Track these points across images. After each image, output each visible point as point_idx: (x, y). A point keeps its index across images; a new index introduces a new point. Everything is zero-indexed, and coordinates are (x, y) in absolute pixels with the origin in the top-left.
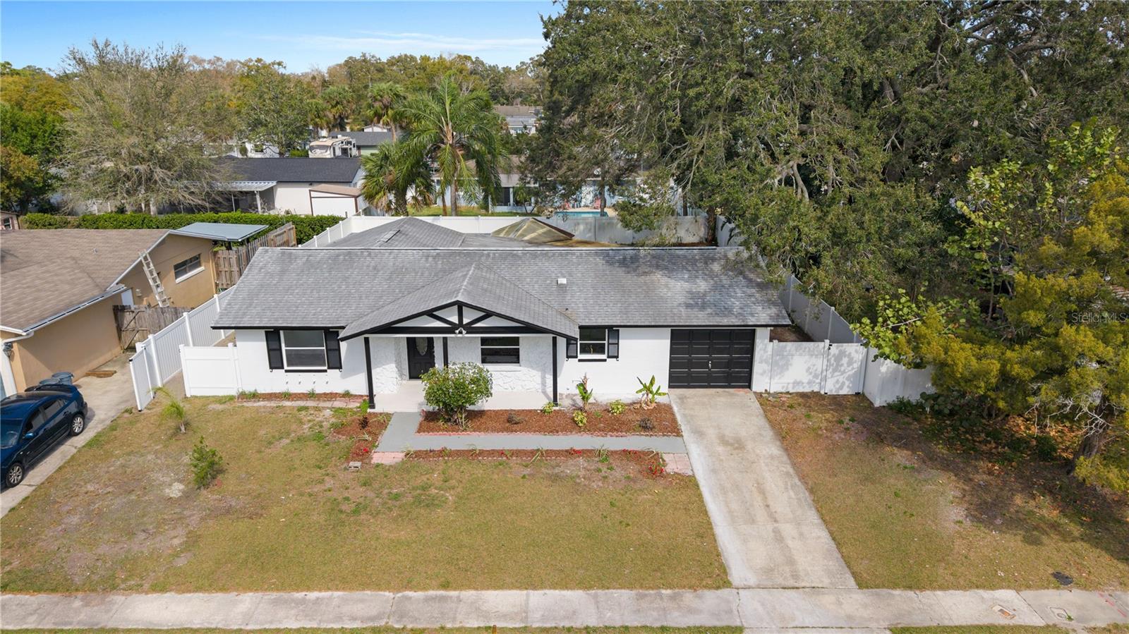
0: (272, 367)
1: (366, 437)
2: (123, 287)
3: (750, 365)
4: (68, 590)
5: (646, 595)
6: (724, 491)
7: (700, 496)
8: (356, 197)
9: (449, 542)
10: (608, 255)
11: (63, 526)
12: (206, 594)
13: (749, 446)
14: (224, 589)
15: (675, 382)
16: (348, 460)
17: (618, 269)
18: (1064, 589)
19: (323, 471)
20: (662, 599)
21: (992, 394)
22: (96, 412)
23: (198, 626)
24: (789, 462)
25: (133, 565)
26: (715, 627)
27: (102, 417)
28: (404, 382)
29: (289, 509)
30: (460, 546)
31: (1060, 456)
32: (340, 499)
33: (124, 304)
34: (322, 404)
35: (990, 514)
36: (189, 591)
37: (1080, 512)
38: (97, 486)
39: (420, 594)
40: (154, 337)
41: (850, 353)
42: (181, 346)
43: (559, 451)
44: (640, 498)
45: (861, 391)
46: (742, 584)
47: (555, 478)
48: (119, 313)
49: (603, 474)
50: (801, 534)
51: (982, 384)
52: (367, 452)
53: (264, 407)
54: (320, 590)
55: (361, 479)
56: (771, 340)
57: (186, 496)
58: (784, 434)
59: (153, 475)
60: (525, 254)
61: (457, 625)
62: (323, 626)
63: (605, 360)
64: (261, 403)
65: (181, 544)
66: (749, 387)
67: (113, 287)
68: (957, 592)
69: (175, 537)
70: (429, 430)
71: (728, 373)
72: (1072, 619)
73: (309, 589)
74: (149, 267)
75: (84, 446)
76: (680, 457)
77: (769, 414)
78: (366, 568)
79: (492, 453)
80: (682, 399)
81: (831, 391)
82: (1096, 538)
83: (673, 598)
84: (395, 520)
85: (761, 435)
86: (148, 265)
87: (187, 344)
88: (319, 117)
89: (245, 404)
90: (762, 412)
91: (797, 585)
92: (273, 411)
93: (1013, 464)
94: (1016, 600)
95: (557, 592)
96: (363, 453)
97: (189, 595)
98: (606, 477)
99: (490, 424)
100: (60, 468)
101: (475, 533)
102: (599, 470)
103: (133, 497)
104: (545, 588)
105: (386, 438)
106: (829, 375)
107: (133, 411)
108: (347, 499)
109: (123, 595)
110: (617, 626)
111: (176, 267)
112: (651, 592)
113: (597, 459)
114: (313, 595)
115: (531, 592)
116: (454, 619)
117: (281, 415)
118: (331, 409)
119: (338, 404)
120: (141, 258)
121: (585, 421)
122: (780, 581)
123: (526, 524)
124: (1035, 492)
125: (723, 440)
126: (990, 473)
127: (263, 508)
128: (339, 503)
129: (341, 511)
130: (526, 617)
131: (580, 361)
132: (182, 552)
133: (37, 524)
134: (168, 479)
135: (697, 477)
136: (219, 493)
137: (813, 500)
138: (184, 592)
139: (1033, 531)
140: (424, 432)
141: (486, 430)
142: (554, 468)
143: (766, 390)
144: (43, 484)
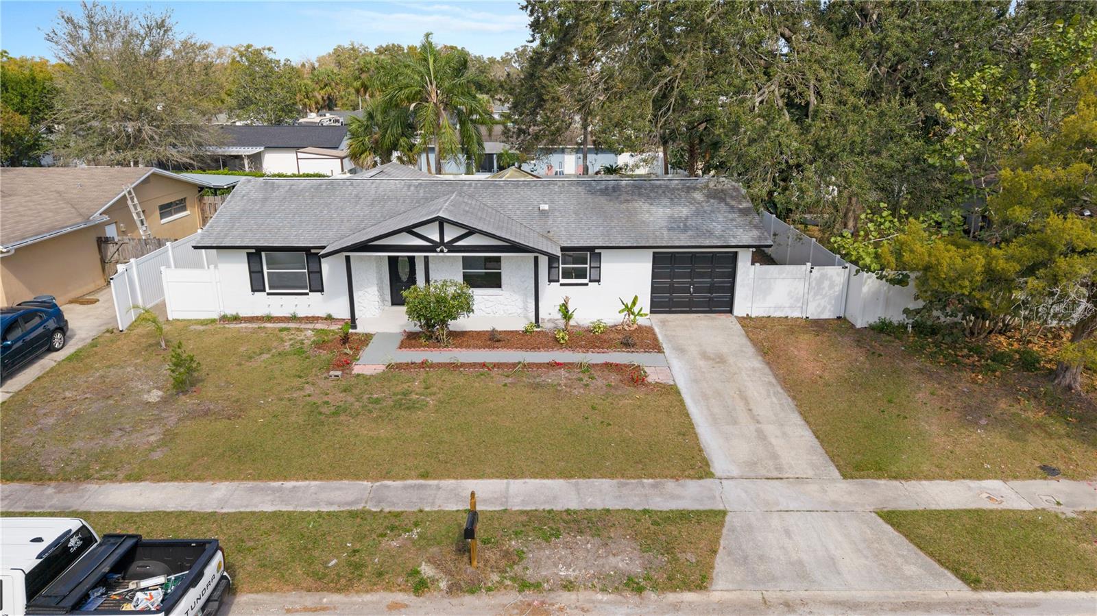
0: (254, 290)
1: (348, 351)
2: (106, 218)
3: (731, 289)
4: (41, 480)
5: (628, 484)
6: (705, 397)
7: (682, 402)
8: (342, 159)
9: (429, 438)
10: (590, 185)
11: (39, 426)
12: (182, 483)
13: (731, 360)
14: (199, 479)
15: (656, 307)
16: (328, 370)
17: (600, 197)
18: (1052, 479)
19: (303, 380)
20: (643, 487)
21: (977, 294)
22: (78, 332)
23: (172, 510)
24: (770, 373)
25: (107, 458)
26: (697, 511)
27: (83, 336)
28: (387, 308)
29: (268, 411)
30: (440, 442)
31: (1044, 366)
32: (319, 402)
33: (108, 236)
34: (303, 326)
35: (975, 416)
36: (164, 481)
37: (1063, 415)
38: (75, 393)
39: (399, 483)
40: (136, 262)
41: (832, 276)
42: (163, 268)
43: (541, 364)
44: (621, 403)
45: (842, 315)
46: (725, 475)
47: (537, 387)
48: (103, 245)
49: (585, 382)
50: (784, 434)
51: (967, 283)
52: (348, 364)
53: (246, 328)
54: (297, 480)
55: (341, 387)
56: (753, 264)
57: (164, 401)
58: (766, 350)
59: (132, 384)
60: (508, 184)
61: (436, 509)
62: (299, 509)
63: (587, 284)
64: (243, 325)
65: (158, 441)
66: (731, 312)
67: (97, 217)
68: (943, 482)
69: (152, 435)
70: (410, 346)
71: (710, 298)
72: (1061, 504)
73: (285, 479)
74: (133, 201)
75: (63, 360)
76: (661, 370)
77: (750, 334)
78: (344, 461)
79: (474, 365)
80: (663, 323)
81: (812, 314)
82: (1083, 435)
83: (654, 486)
84: (375, 420)
85: (742, 351)
86: (132, 199)
87: (168, 266)
88: (308, 97)
89: (227, 326)
90: (744, 332)
91: (780, 476)
92: (255, 331)
93: (997, 374)
94: (1003, 489)
95: (537, 481)
96: (345, 365)
97: (163, 484)
98: (587, 385)
99: (471, 342)
100: (39, 378)
101: (455, 431)
102: (581, 380)
103: (111, 402)
104: (526, 477)
105: (366, 354)
106: (810, 299)
107: (115, 331)
108: (327, 403)
109: (97, 483)
110: (598, 509)
111: (162, 208)
112: (633, 481)
113: (579, 370)
114: (289, 484)
115: (511, 481)
116: (433, 504)
117: (263, 334)
118: (313, 330)
119: (319, 326)
120: (125, 192)
121: (567, 337)
122: (764, 472)
123: (507, 424)
124: (1019, 397)
125: (705, 356)
126: (974, 382)
127: (241, 410)
128: (318, 407)
129: (320, 413)
130: (507, 502)
131: (562, 285)
132: (158, 447)
133: (13, 423)
134: (147, 387)
135: (679, 386)
136: (198, 398)
137: (796, 405)
138: (159, 481)
139: (1018, 430)
140: (406, 348)
141: (468, 347)
142: (535, 378)
143: (747, 315)
144: (21, 391)
